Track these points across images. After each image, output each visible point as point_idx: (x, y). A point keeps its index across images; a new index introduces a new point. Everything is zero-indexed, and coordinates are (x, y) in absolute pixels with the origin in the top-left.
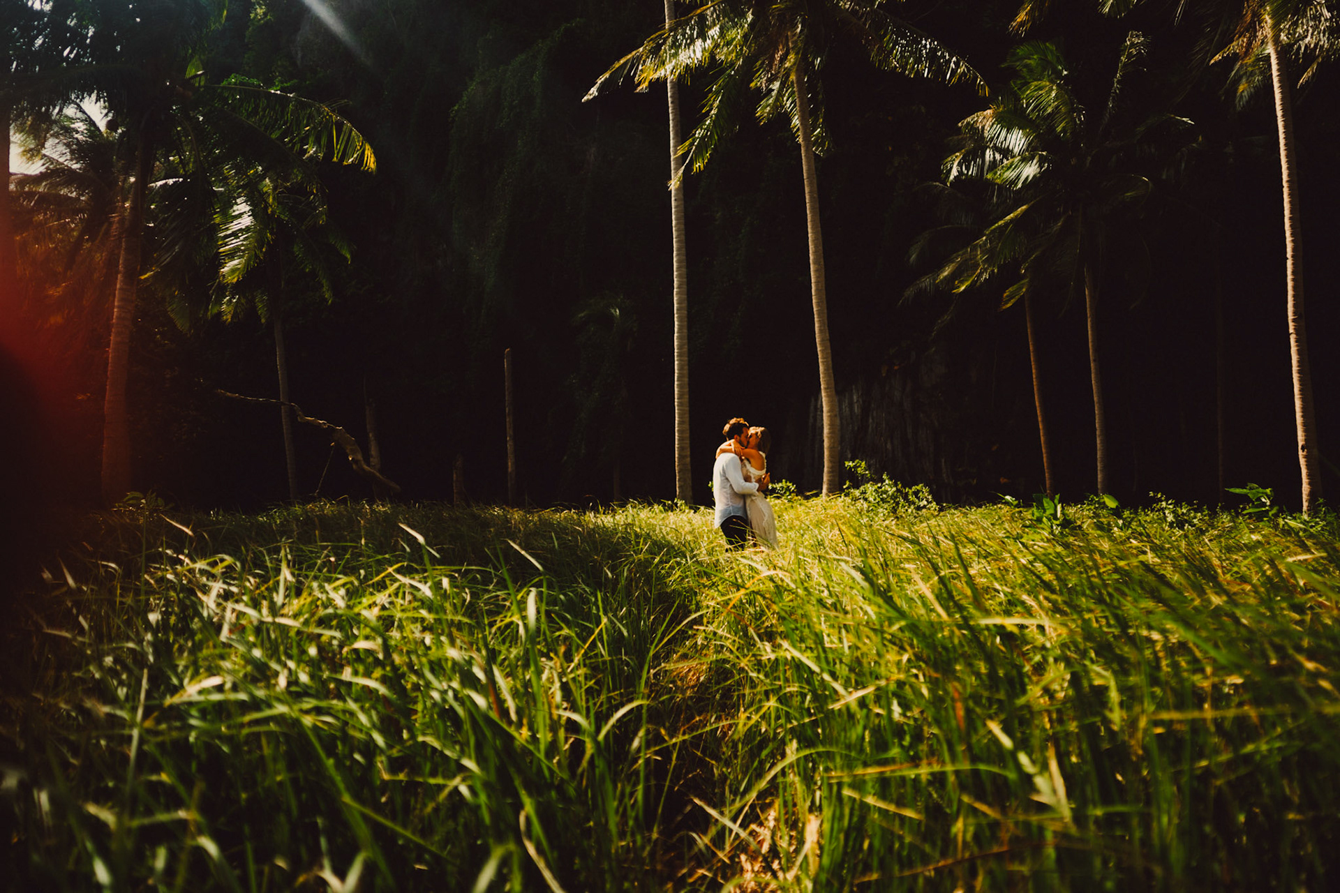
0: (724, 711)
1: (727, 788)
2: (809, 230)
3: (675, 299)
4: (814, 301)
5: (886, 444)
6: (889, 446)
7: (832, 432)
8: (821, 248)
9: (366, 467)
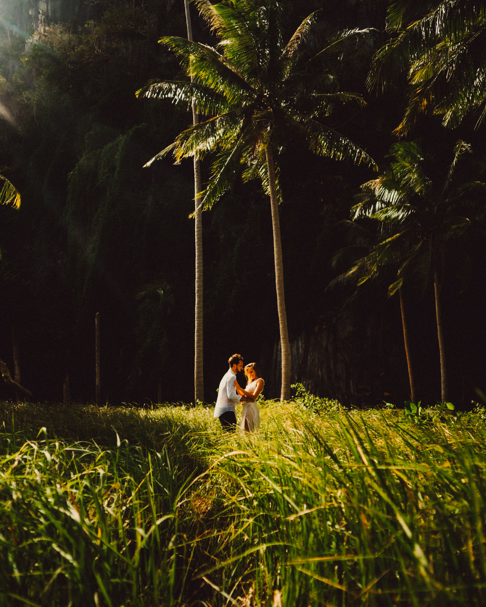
0: (222, 528)
1: (224, 574)
2: (275, 246)
3: (196, 285)
4: (277, 287)
5: (318, 371)
6: (320, 372)
7: (286, 364)
8: (281, 256)
9: (12, 381)
